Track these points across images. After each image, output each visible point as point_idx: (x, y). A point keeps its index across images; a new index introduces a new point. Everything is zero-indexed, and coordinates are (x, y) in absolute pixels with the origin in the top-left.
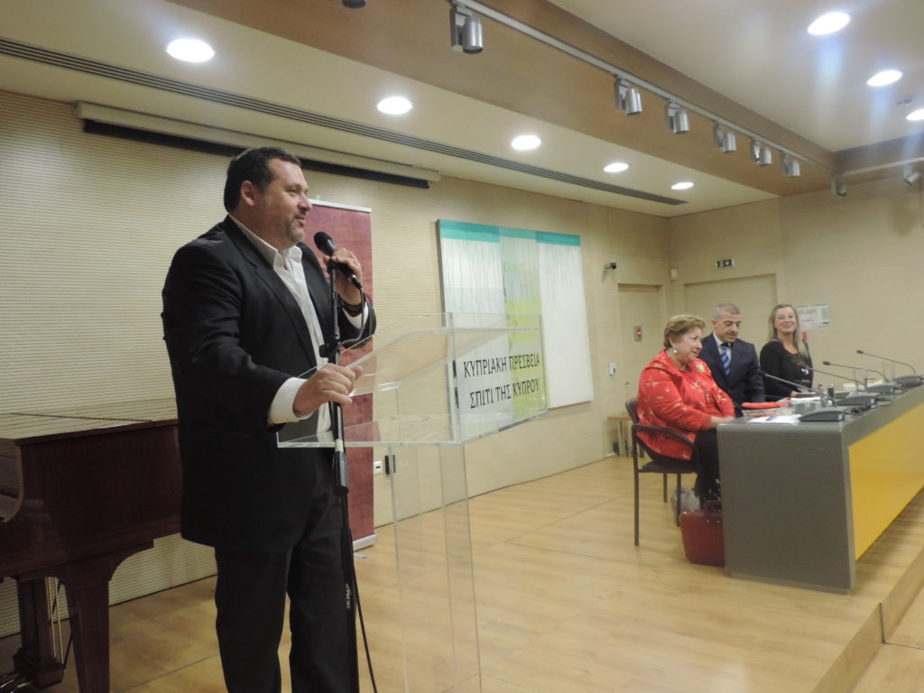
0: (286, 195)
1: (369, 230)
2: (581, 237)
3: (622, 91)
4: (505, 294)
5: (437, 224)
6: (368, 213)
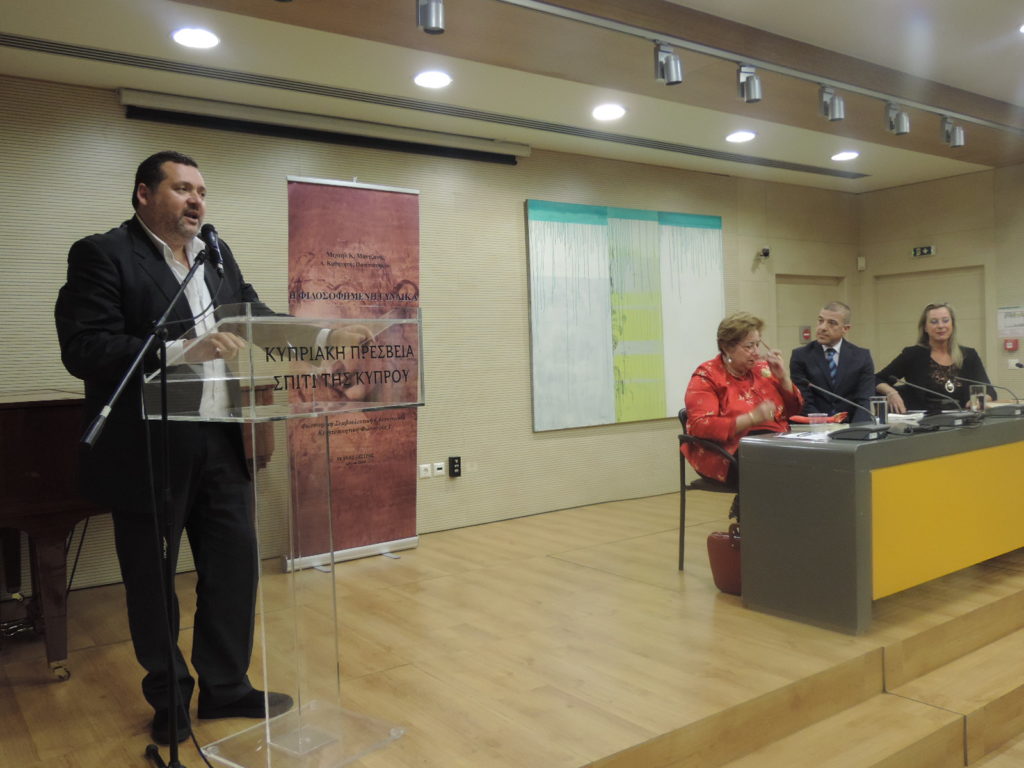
0: (174, 193)
1: (416, 212)
2: (723, 220)
3: (662, 58)
4: (612, 284)
5: (526, 205)
6: (417, 195)
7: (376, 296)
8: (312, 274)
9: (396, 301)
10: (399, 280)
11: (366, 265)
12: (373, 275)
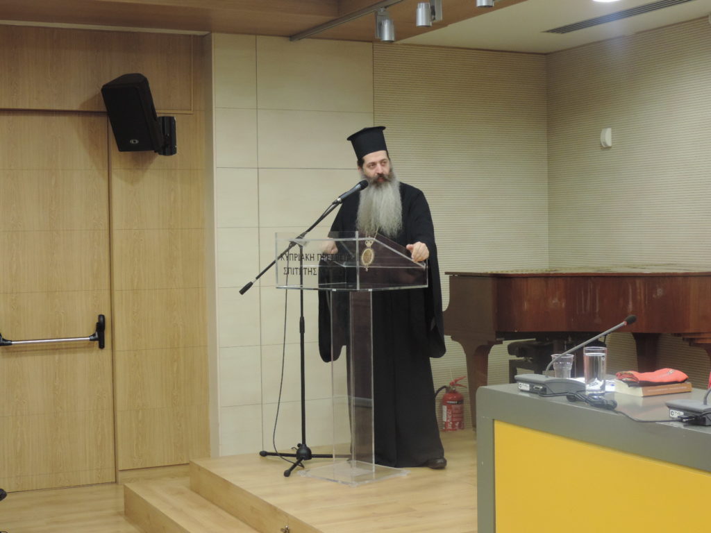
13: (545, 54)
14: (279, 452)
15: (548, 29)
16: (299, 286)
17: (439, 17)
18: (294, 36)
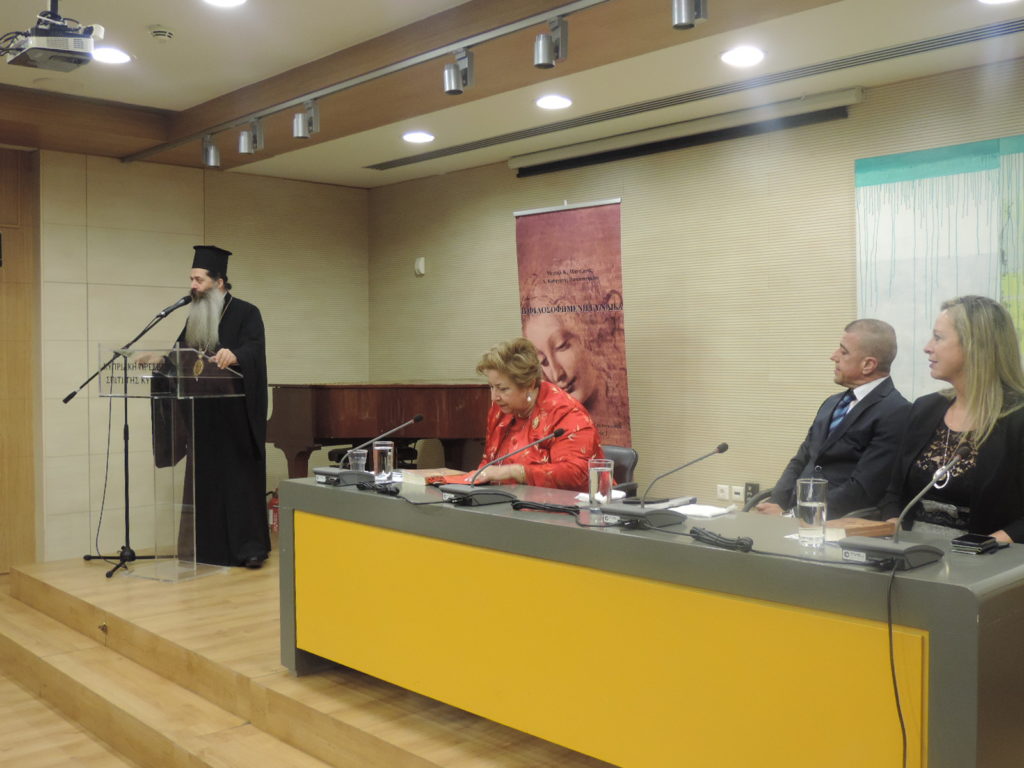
1: (618, 222)
7: (588, 307)
8: (537, 292)
9: (607, 310)
10: (608, 291)
11: (577, 279)
12: (584, 289)
13: (368, 189)
14: (102, 554)
15: (368, 165)
16: (123, 395)
17: (261, 145)
18: (125, 158)
